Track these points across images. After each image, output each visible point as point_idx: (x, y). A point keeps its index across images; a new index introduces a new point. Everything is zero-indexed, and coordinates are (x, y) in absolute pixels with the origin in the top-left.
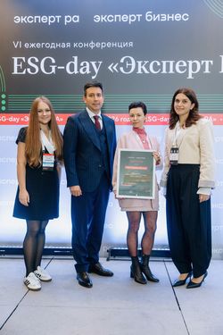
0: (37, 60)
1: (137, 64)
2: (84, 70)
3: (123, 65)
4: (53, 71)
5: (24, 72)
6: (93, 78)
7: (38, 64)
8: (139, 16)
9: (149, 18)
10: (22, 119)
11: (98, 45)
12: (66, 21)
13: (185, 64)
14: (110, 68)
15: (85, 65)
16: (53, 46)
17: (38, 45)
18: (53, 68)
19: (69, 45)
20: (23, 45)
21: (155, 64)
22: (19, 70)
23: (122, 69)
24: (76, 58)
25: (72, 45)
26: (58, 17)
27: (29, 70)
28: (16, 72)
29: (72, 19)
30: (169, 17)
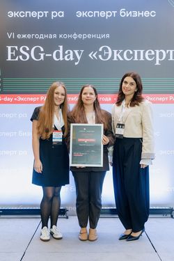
0: (28, 49)
1: (113, 53)
2: (68, 57)
3: (102, 53)
4: (42, 58)
5: (17, 59)
6: (76, 64)
7: (29, 52)
8: (114, 12)
9: (123, 14)
10: (15, 99)
11: (80, 36)
12: (53, 16)
13: (153, 53)
14: (90, 55)
15: (69, 53)
16: (41, 37)
17: (29, 36)
18: (42, 55)
19: (55, 36)
20: (16, 36)
21: (128, 53)
22: (13, 57)
23: (100, 56)
24: (61, 47)
25: (58, 36)
26: (46, 12)
27: (21, 57)
28: (9, 59)
29: (58, 14)
30: (139, 14)
